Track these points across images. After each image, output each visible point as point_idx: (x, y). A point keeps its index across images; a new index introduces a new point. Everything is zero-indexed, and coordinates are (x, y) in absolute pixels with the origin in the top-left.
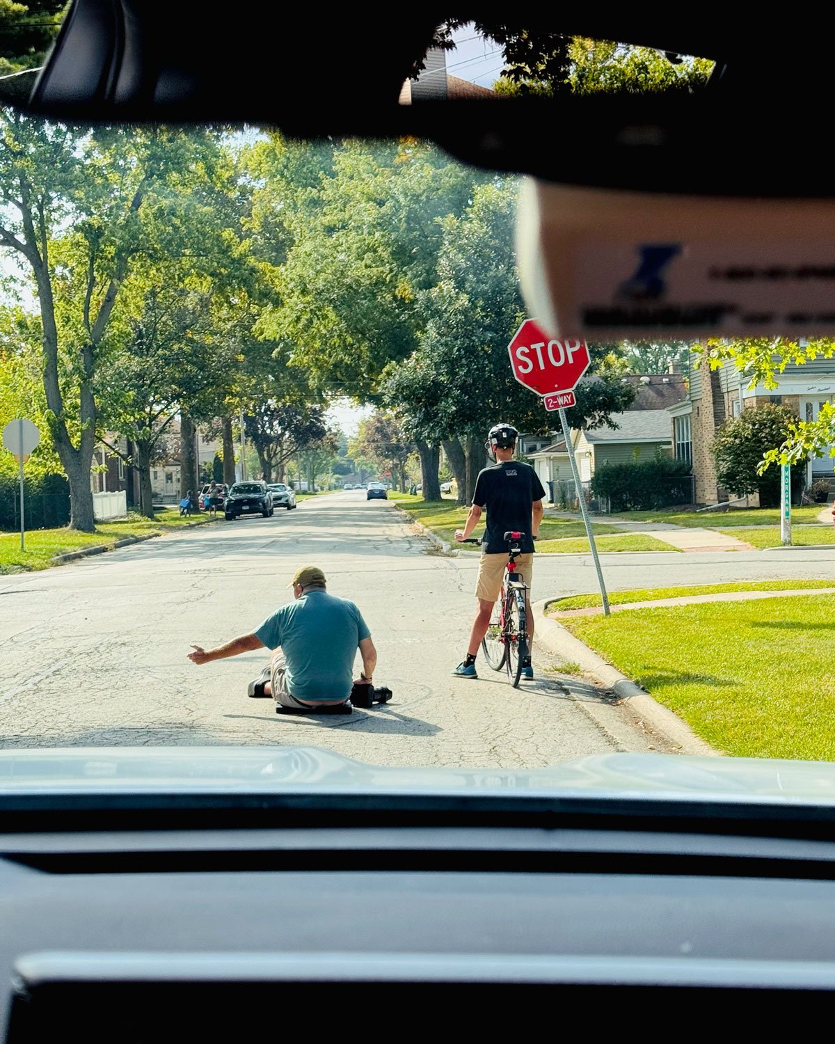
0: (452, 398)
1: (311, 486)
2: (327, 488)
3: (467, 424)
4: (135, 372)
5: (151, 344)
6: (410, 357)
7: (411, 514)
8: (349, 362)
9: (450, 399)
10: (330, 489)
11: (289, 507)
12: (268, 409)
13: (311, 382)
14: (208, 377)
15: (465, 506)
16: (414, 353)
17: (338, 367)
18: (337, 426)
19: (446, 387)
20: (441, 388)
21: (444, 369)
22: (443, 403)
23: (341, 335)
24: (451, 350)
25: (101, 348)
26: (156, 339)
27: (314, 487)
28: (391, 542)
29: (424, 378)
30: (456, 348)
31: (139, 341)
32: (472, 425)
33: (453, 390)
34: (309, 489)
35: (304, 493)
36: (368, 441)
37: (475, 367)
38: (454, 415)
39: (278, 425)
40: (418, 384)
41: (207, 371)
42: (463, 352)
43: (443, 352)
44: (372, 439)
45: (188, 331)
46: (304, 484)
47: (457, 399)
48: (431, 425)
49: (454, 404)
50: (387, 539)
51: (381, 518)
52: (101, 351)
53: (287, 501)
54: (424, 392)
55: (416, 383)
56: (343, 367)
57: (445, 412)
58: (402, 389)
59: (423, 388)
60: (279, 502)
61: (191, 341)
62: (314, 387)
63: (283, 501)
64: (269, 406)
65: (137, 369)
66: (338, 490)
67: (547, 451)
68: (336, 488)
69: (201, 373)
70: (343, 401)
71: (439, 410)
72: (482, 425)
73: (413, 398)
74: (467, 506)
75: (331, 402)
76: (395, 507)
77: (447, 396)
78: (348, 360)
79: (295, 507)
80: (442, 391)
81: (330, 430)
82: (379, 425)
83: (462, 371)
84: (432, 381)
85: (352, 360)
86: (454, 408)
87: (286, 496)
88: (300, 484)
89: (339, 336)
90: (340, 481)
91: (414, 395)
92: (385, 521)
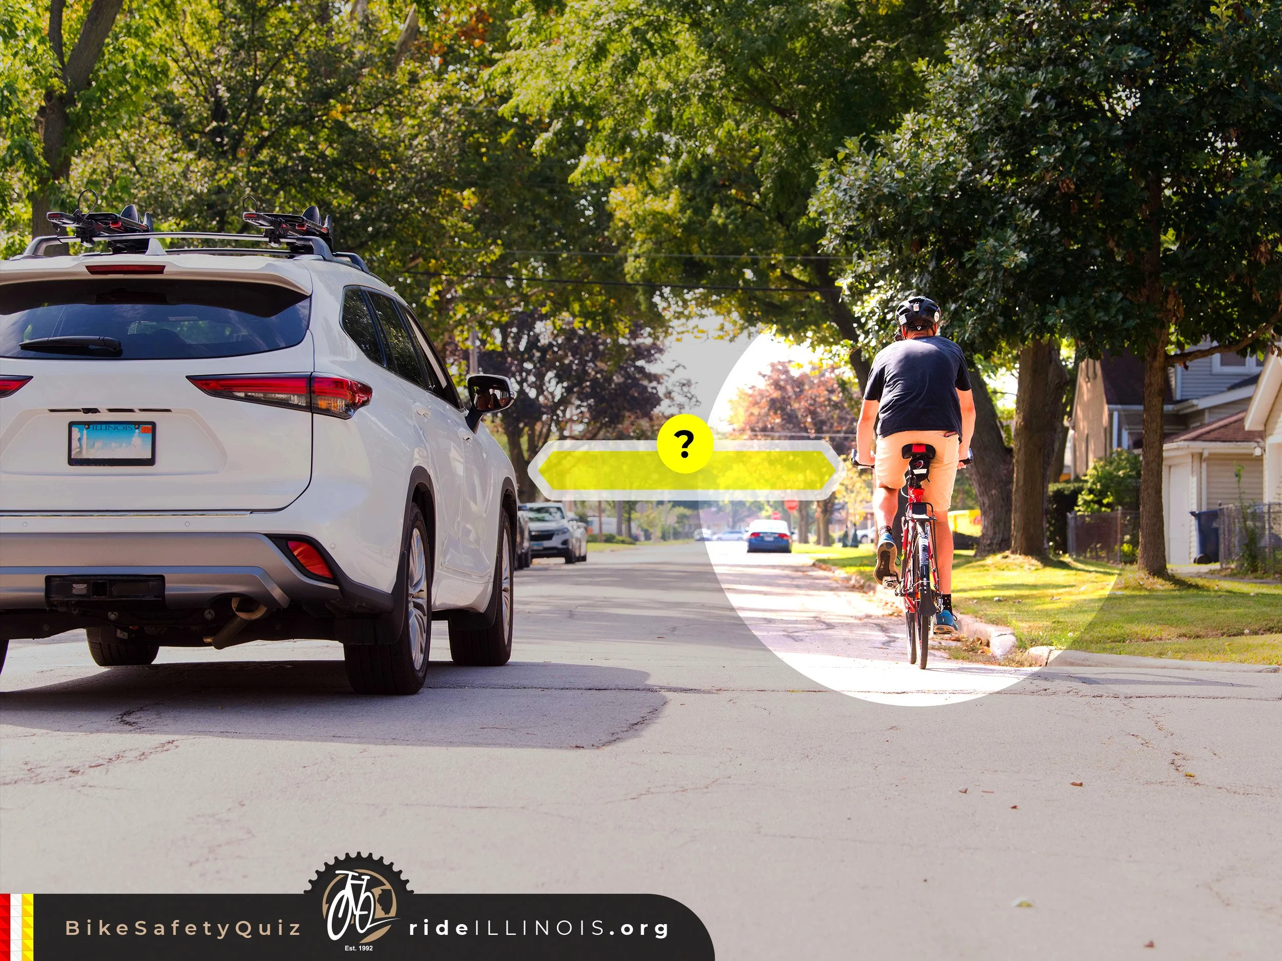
0: (1016, 229)
1: (624, 527)
2: (659, 534)
3: (1056, 303)
4: (196, 195)
5: (241, 133)
6: (900, 125)
7: (861, 573)
8: (720, 221)
9: (1009, 232)
10: (664, 537)
11: (570, 556)
12: (533, 343)
13: (630, 266)
14: (378, 218)
15: (1007, 553)
16: (908, 117)
17: (695, 231)
18: (685, 389)
19: (997, 202)
20: (986, 203)
21: (993, 153)
22: (991, 241)
23: (710, 96)
24: (1017, 101)
25: (88, 102)
26: (257, 123)
27: (629, 528)
28: (830, 626)
29: (941, 175)
30: (1034, 92)
31: (214, 124)
32: (1070, 308)
33: (1018, 210)
34: (620, 532)
35: (609, 539)
36: (753, 430)
37: (1087, 143)
38: (1021, 275)
39: (554, 382)
40: (922, 190)
41: (377, 204)
42: (1052, 104)
43: (995, 103)
44: (760, 425)
45: (332, 101)
46: (609, 524)
47: (1029, 232)
48: (953, 307)
49: (1022, 244)
50: (817, 620)
51: (787, 581)
52: (85, 109)
53: (565, 542)
54: (938, 213)
55: (916, 188)
56: (706, 232)
57: (997, 266)
58: (878, 203)
59: (934, 199)
60: (547, 544)
61: (340, 128)
62: (638, 277)
63: (555, 542)
64: (537, 338)
65: (201, 186)
66: (680, 541)
67: (1194, 439)
68: (677, 535)
69: (362, 209)
70: (703, 324)
71: (977, 262)
72: (1097, 307)
73: (905, 231)
74: (1013, 553)
75: (675, 323)
76: (814, 565)
77: (1002, 223)
78: (719, 216)
79: (583, 559)
80: (986, 213)
81: (669, 394)
82: (776, 394)
83: (1049, 154)
84: (962, 186)
85: (727, 217)
86: (1023, 255)
87: (564, 531)
88: (601, 524)
89: (704, 99)
90: (686, 522)
91: (907, 223)
92: (798, 587)
